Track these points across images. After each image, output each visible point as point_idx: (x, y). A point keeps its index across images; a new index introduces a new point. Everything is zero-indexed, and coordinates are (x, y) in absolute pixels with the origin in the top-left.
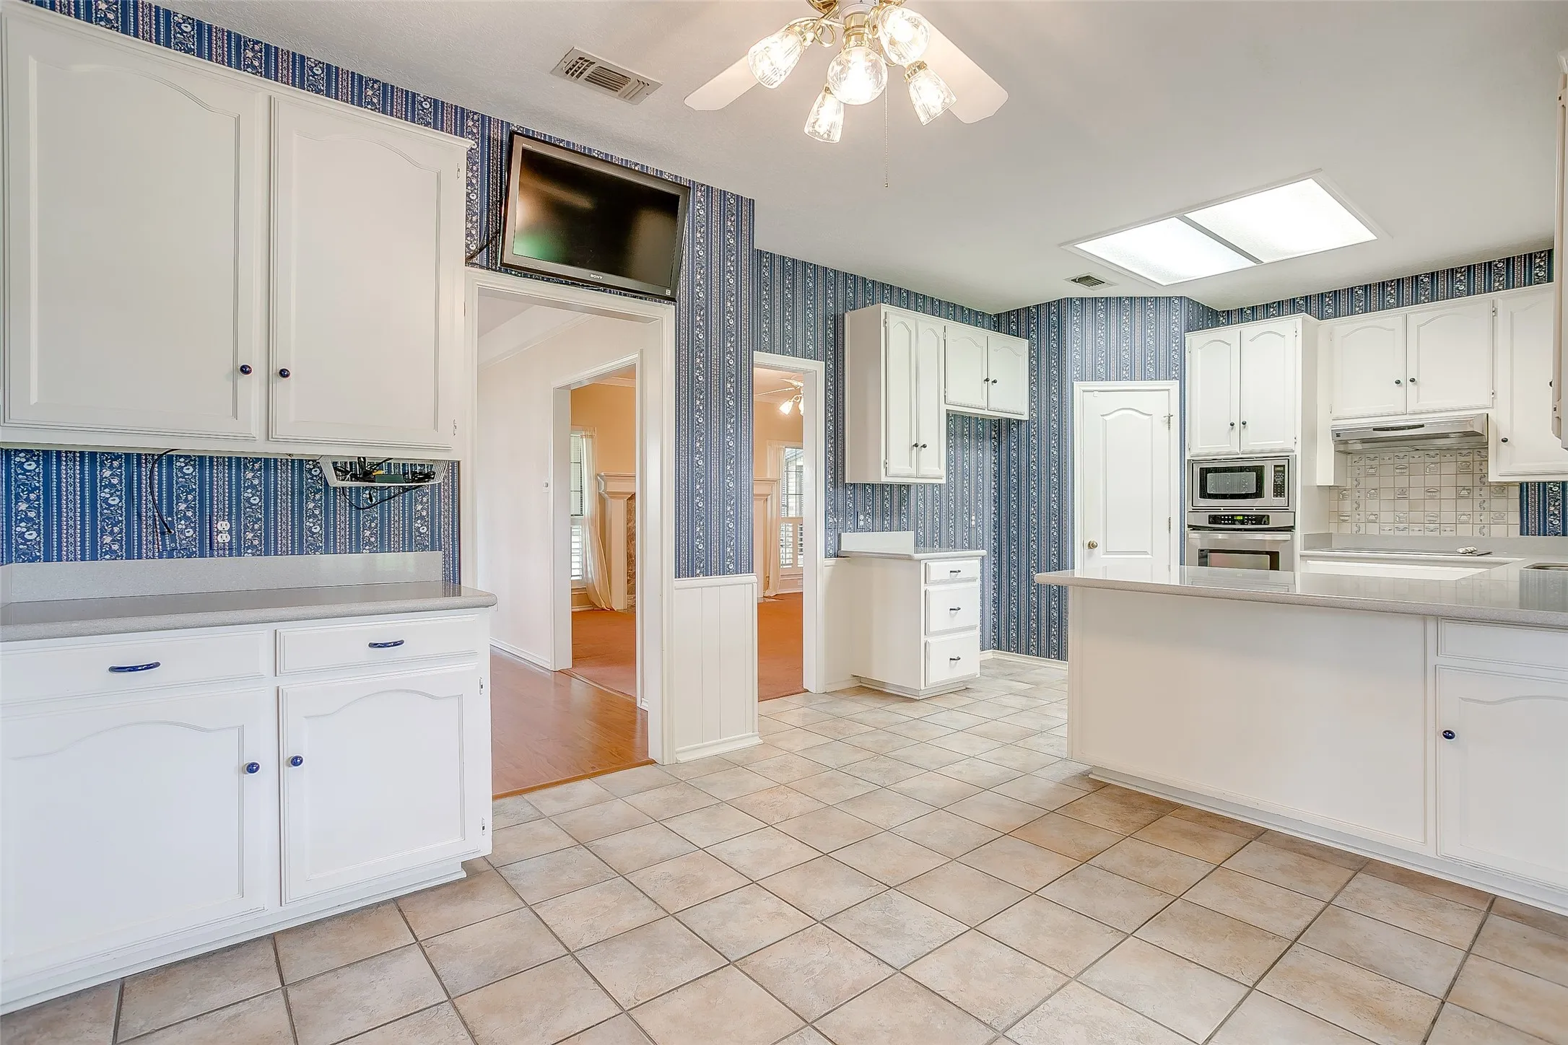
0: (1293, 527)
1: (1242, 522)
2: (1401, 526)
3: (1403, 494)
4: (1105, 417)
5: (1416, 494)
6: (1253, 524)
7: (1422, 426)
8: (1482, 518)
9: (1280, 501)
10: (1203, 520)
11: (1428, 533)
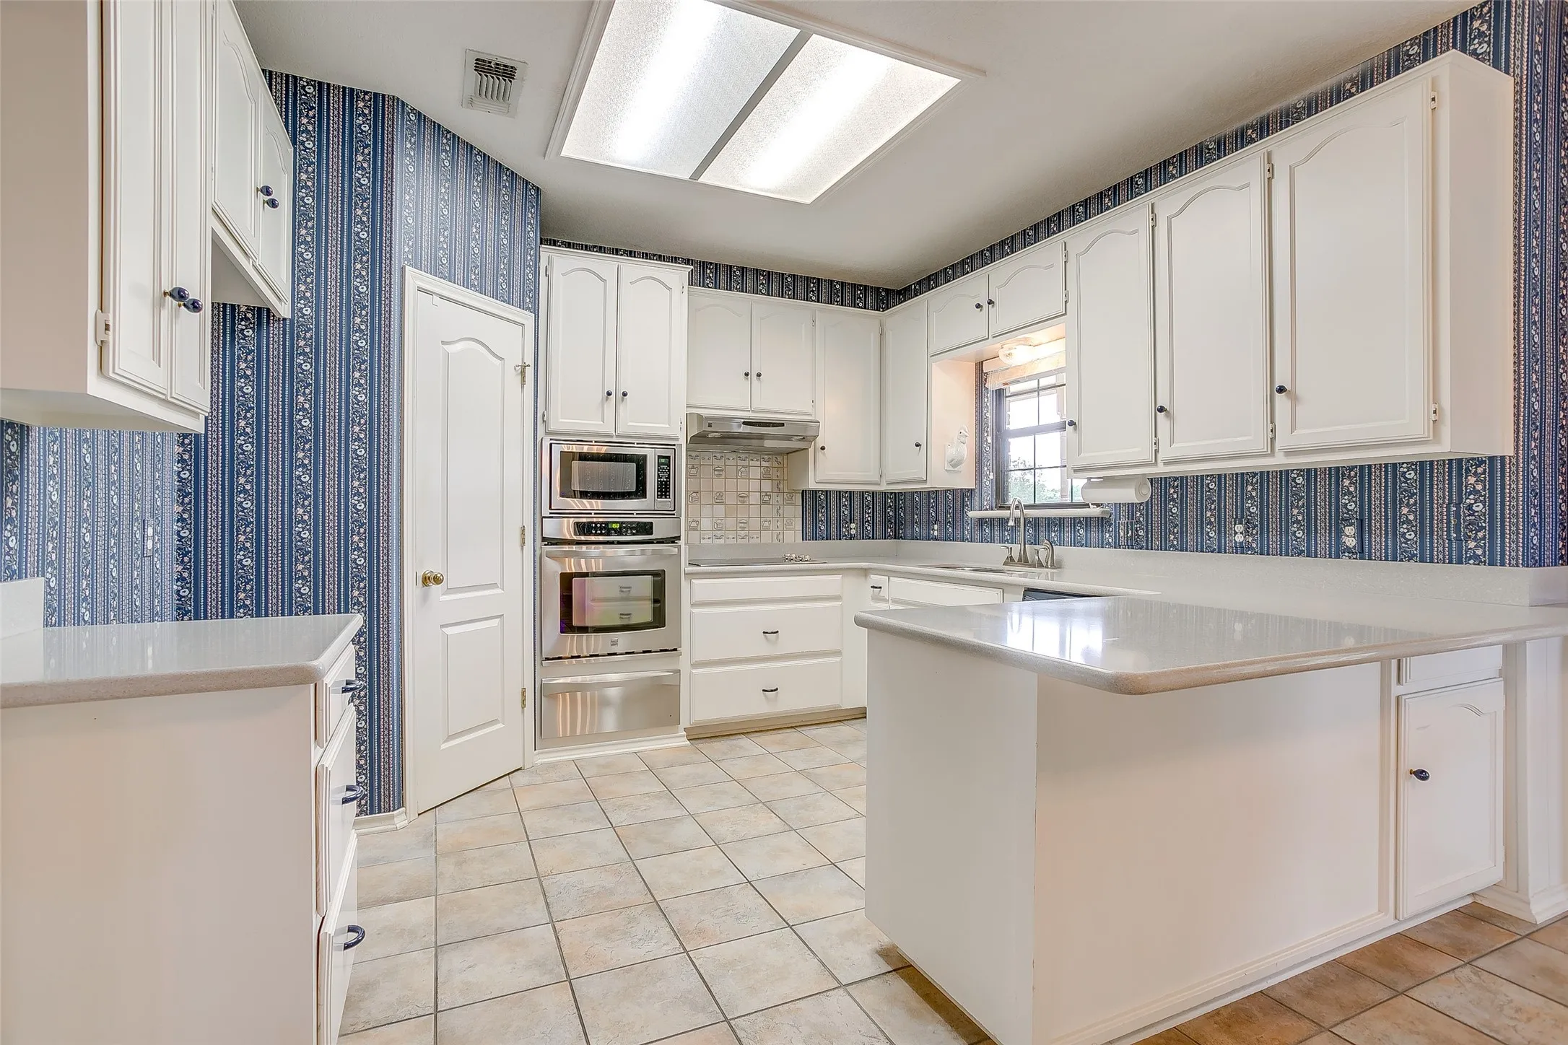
0: (679, 538)
1: (619, 532)
2: (719, 534)
3: (719, 500)
4: (448, 348)
5: (731, 499)
6: (634, 534)
7: (783, 425)
8: (779, 524)
9: (665, 503)
10: (566, 529)
11: (740, 541)
